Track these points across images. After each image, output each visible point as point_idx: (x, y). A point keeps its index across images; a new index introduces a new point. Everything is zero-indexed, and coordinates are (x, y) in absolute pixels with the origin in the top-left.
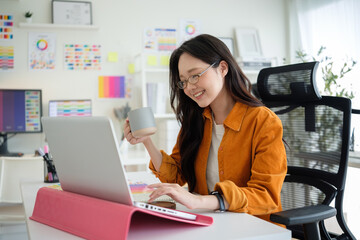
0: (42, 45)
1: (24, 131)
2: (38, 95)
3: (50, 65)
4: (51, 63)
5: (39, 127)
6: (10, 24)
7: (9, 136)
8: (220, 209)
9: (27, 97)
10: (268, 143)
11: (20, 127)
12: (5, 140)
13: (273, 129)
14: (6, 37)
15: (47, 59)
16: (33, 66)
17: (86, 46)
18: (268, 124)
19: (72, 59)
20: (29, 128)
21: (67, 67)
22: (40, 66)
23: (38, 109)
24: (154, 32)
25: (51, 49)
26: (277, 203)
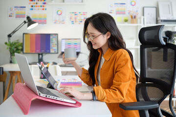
0: (59, 13)
1: (49, 53)
2: (56, 36)
3: (63, 22)
4: (63, 21)
5: (56, 51)
6: (45, 3)
7: (44, 54)
8: (93, 100)
9: (51, 37)
10: (121, 68)
11: (48, 51)
12: (42, 56)
13: (124, 60)
14: (43, 9)
15: (61, 19)
16: (55, 23)
17: (80, 13)
18: (122, 58)
19: (73, 19)
20: (52, 51)
21: (71, 23)
22: (58, 22)
23: (56, 43)
24: (114, 5)
25: (63, 15)
26: (123, 97)
